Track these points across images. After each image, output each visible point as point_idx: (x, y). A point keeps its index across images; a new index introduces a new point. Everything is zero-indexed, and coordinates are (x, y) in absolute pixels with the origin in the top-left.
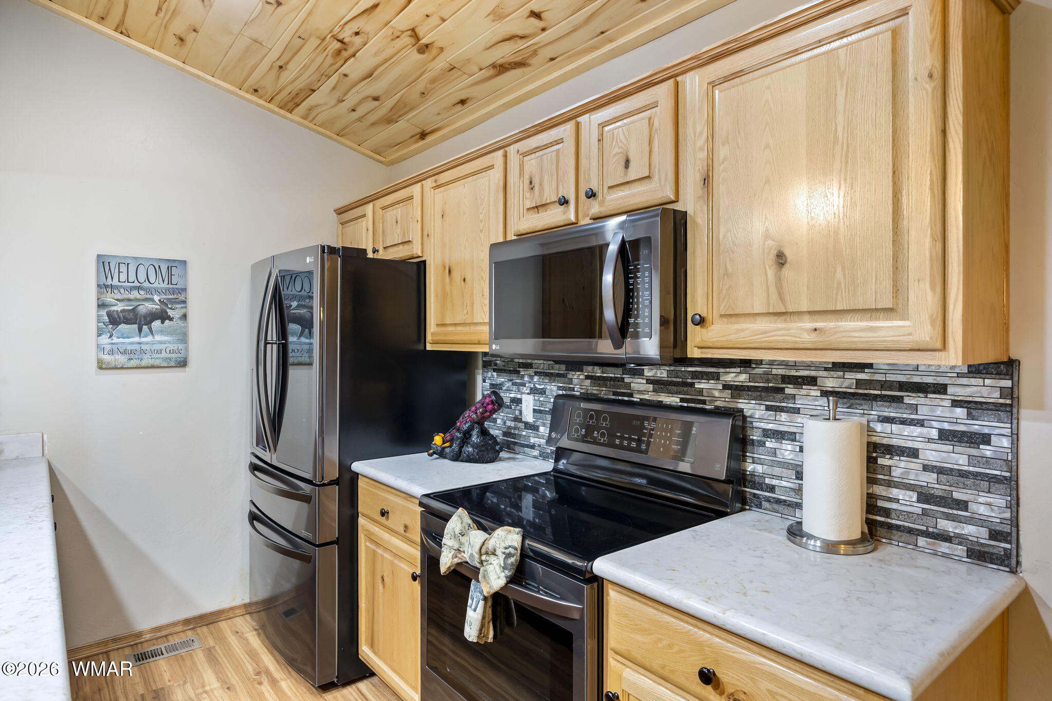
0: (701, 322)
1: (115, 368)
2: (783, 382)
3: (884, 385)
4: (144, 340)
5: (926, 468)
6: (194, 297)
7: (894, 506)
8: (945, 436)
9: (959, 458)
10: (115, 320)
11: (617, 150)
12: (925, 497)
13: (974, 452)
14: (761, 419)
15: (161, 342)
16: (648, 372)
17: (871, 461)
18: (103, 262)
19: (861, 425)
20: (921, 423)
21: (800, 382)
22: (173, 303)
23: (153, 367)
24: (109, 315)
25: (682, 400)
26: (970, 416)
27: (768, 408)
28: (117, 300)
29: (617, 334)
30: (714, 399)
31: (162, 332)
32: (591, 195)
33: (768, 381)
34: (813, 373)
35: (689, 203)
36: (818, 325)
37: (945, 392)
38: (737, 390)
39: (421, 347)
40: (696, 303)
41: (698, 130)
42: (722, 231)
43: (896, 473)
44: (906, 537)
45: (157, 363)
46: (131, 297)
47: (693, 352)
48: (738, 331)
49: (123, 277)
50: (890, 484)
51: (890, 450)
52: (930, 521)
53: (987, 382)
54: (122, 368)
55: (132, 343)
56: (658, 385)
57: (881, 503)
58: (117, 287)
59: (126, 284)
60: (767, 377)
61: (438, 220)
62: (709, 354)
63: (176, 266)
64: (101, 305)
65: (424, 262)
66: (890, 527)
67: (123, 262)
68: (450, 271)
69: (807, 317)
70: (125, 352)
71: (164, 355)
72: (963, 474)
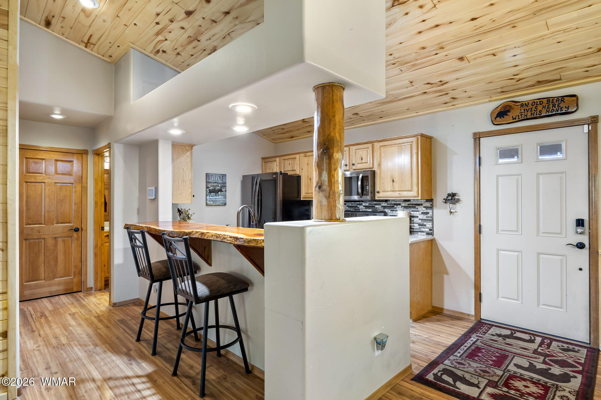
0: (378, 192)
1: (210, 205)
2: (394, 205)
3: (413, 204)
4: (217, 197)
5: (420, 219)
6: (227, 185)
7: (414, 227)
8: (423, 213)
9: (424, 217)
10: (211, 192)
11: (359, 156)
12: (420, 225)
13: (426, 216)
14: (390, 213)
15: (221, 198)
16: (364, 204)
17: (410, 219)
18: (207, 175)
19: (408, 212)
20: (419, 211)
21: (397, 205)
22: (223, 187)
23: (219, 205)
24: (209, 190)
25: (372, 210)
26: (426, 209)
27: (391, 210)
28: (211, 186)
29: (361, 195)
30: (379, 209)
31: (221, 195)
32: (353, 165)
33: (391, 205)
34: (400, 203)
35: (376, 168)
36: (399, 193)
37: (422, 205)
38: (384, 207)
39: (299, 199)
40: (377, 189)
41: (378, 155)
42: (382, 175)
43: (415, 221)
44: (416, 233)
45: (220, 204)
46: (214, 185)
47: (377, 198)
48: (386, 194)
49: (212, 179)
50: (414, 223)
51: (413, 217)
52: (420, 229)
53: (429, 203)
54: (212, 205)
55: (214, 198)
56: (366, 207)
57: (412, 227)
58: (211, 182)
59: (213, 181)
60: (391, 204)
61: (306, 166)
62: (380, 199)
63: (224, 176)
64: (207, 187)
65: (300, 176)
66: (414, 231)
67: (212, 175)
68: (310, 179)
69: (398, 192)
70: (212, 201)
71: (221, 202)
72: (425, 220)
